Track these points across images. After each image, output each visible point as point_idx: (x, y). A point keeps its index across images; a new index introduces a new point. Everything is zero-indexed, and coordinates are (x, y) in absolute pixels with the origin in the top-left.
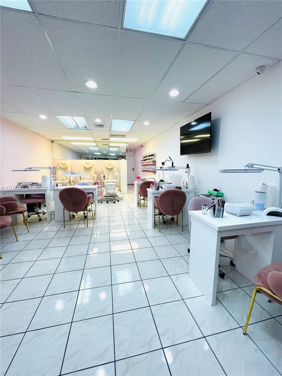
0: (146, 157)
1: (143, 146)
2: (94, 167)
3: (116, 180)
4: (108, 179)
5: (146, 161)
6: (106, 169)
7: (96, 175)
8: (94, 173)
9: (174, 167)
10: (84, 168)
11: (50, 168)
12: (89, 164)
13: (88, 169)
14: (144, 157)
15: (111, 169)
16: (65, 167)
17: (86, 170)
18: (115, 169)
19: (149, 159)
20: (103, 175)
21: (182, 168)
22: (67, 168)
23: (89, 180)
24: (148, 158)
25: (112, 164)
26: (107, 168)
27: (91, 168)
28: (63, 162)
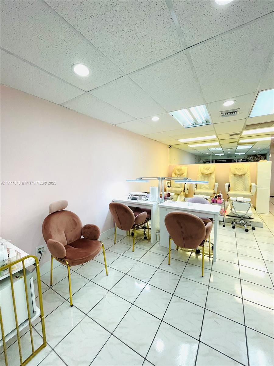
2: (215, 173)
3: (248, 193)
4: (234, 190)
6: (233, 175)
7: (216, 184)
8: (214, 181)
10: (202, 174)
11: (159, 178)
12: (209, 169)
13: (206, 176)
15: (241, 175)
17: (204, 177)
18: (248, 176)
20: (228, 184)
22: (183, 174)
23: (207, 189)
25: (242, 168)
26: (235, 175)
27: (211, 174)
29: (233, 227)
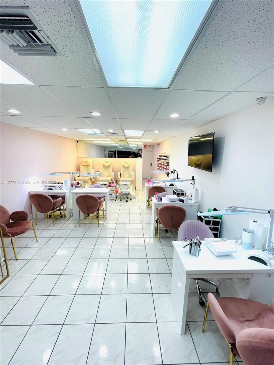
0: (161, 156)
1: (159, 145)
2: (112, 165)
3: (130, 179)
4: (124, 177)
5: (161, 160)
6: (123, 167)
7: (113, 173)
8: (112, 171)
9: (179, 179)
10: (104, 166)
11: (70, 173)
12: (108, 163)
13: (106, 167)
14: (160, 156)
15: (127, 167)
16: (87, 165)
17: (105, 168)
18: (131, 168)
19: (164, 159)
20: (120, 173)
21: (187, 180)
22: (89, 165)
23: (107, 177)
24: (163, 157)
25: (128, 162)
26: (124, 167)
27: (109, 166)
28: (86, 160)
29: (121, 201)
